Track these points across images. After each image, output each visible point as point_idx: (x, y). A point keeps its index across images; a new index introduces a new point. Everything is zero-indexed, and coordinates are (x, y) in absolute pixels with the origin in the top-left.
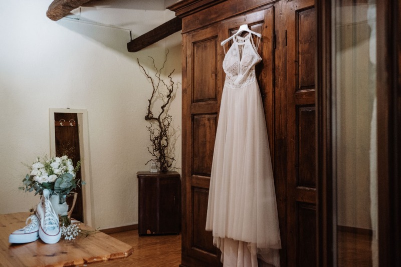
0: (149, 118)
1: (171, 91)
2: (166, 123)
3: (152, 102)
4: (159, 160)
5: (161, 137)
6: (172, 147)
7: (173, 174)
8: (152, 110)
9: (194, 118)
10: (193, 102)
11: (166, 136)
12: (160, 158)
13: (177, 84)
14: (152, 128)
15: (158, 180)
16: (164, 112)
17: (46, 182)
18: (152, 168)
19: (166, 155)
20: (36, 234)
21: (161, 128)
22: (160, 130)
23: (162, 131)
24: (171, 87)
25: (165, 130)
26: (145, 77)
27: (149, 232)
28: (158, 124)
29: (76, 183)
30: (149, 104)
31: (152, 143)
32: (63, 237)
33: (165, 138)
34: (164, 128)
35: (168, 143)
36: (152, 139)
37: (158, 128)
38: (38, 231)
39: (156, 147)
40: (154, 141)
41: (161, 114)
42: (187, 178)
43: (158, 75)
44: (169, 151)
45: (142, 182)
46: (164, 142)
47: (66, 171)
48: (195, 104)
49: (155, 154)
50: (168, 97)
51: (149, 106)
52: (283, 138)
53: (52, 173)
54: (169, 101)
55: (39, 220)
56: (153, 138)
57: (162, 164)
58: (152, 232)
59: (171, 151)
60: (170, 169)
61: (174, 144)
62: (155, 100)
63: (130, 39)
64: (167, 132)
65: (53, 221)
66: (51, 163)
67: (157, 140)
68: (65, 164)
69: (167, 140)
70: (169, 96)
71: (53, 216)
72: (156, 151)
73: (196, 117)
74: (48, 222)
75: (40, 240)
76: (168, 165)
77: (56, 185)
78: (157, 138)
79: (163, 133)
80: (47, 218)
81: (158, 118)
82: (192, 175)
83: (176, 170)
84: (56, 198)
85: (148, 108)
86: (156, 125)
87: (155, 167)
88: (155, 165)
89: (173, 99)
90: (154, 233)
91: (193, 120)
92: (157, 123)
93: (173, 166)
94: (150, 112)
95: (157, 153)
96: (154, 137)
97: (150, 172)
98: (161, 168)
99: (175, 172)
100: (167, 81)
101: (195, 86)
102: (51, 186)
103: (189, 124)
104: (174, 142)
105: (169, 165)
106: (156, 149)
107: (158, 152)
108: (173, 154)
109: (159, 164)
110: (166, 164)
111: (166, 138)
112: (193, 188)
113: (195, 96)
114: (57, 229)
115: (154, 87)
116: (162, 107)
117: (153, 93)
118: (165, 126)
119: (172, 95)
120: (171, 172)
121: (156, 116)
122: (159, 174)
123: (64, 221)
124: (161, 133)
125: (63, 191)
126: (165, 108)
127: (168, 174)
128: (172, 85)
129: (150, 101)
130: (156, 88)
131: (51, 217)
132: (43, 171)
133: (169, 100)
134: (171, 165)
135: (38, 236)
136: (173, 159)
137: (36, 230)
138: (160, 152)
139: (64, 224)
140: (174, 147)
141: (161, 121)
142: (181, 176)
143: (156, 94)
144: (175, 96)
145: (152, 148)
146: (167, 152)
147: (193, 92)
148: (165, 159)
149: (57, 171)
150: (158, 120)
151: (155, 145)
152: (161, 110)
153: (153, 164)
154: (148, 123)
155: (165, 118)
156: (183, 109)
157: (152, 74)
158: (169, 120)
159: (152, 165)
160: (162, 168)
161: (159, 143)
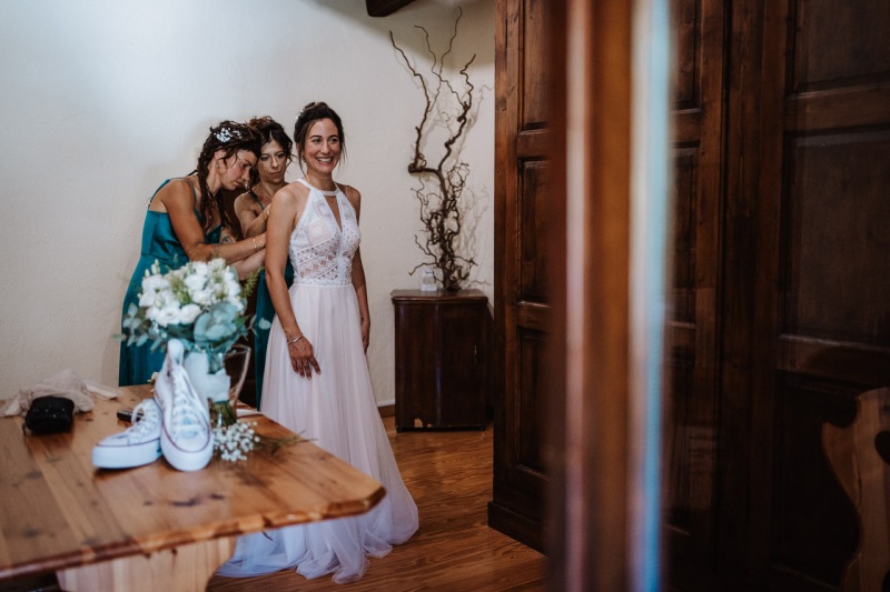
0: (415, 169)
1: (466, 108)
2: (456, 180)
3: (423, 132)
4: (441, 263)
5: (444, 212)
6: (468, 234)
7: (471, 295)
8: (424, 151)
9: (523, 166)
10: (523, 130)
11: (456, 210)
12: (443, 260)
13: (481, 90)
14: (425, 192)
15: (437, 307)
16: (452, 154)
17: (175, 322)
18: (426, 281)
19: (456, 253)
20: (154, 445)
21: (446, 193)
22: (442, 196)
23: (446, 199)
24: (466, 98)
25: (454, 197)
26: (408, 75)
27: (418, 423)
28: (439, 182)
29: (247, 324)
30: (416, 136)
31: (424, 226)
32: (217, 454)
33: (452, 214)
34: (451, 191)
35: (459, 226)
36: (425, 216)
37: (438, 191)
38: (159, 439)
39: (433, 235)
40: (429, 223)
41: (444, 160)
42: (508, 309)
43: (437, 70)
44: (462, 244)
45: (402, 311)
46: (450, 224)
47: (222, 296)
48: (527, 133)
49: (433, 252)
50: (459, 120)
51: (418, 143)
52: (748, 214)
53: (187, 300)
54: (463, 130)
55: (162, 411)
56: (427, 215)
57: (447, 274)
58: (425, 423)
59: (466, 244)
60: (463, 285)
61: (474, 228)
62: (432, 128)
64: (458, 200)
65: (192, 417)
66: (185, 276)
67: (436, 218)
68: (218, 280)
69: (457, 218)
70: (462, 118)
71: (191, 404)
72: (434, 244)
73: (528, 165)
74: (180, 418)
75: (163, 461)
76: (460, 274)
77: (198, 331)
78: (434, 215)
79: (449, 205)
80: (178, 409)
81: (437, 168)
82: (519, 300)
83: (479, 287)
84: (200, 360)
85: (415, 145)
86: (432, 184)
87: (432, 280)
88: (431, 275)
89: (470, 126)
90: (429, 426)
91: (521, 171)
92: (435, 180)
93: (471, 278)
94: (418, 156)
95: (436, 249)
96: (428, 211)
97: (419, 291)
98: (444, 282)
99: (476, 291)
100: (458, 83)
101: (527, 90)
102: (186, 331)
103: (513, 181)
104: (474, 224)
105: (463, 275)
106: (433, 238)
107: (438, 245)
108: (473, 250)
109: (440, 274)
110: (456, 274)
111: (456, 215)
112: (521, 330)
113: (526, 116)
114: (203, 436)
115: (428, 98)
116: (447, 145)
117: (427, 111)
118: (454, 187)
119: (468, 116)
120: (467, 291)
121: (432, 162)
122: (440, 294)
123: (222, 415)
124: (445, 203)
125: (216, 344)
126: (452, 146)
127: (461, 295)
128: (469, 93)
129: (419, 131)
130: (432, 100)
131: (187, 407)
132: (167, 296)
133: (463, 125)
134: (467, 275)
135: (160, 450)
136: (471, 261)
137: (156, 435)
138: (442, 247)
139: (220, 422)
140: (472, 235)
141: (445, 175)
142: (491, 301)
143: (432, 115)
144: (475, 118)
145: (424, 237)
146: (459, 246)
147: (521, 105)
148: (453, 262)
149: (200, 296)
150: (438, 173)
151: (431, 229)
152: (445, 151)
153: (425, 272)
154: (414, 181)
155: (454, 168)
156: (497, 145)
157: (423, 66)
158: (463, 173)
159: (424, 275)
160: (448, 282)
161: (441, 226)
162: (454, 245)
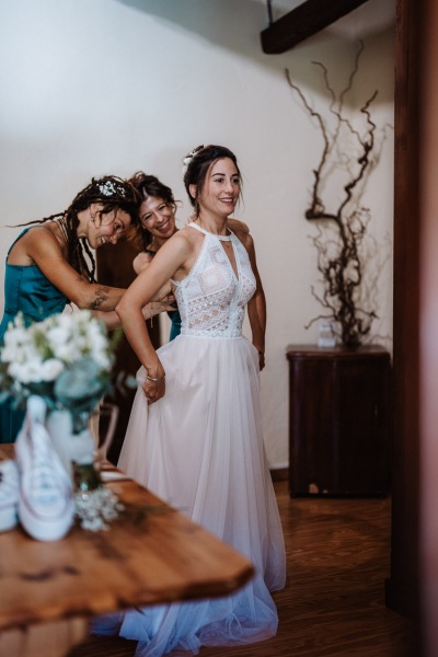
0: (314, 215)
1: (368, 148)
2: (356, 227)
3: (322, 175)
4: (339, 317)
5: (343, 260)
6: (370, 284)
7: (373, 352)
8: (322, 196)
11: (357, 259)
12: (342, 313)
14: (323, 240)
15: (335, 364)
16: (353, 199)
18: (323, 335)
19: (357, 306)
20: (10, 513)
21: (345, 240)
22: (342, 243)
23: (346, 247)
24: (367, 139)
25: (354, 244)
26: (305, 115)
27: (313, 488)
28: (337, 228)
30: (315, 180)
31: (321, 276)
32: (77, 522)
33: (353, 263)
34: (350, 238)
35: (360, 276)
36: (322, 266)
37: (338, 239)
38: (17, 505)
39: (331, 285)
40: (327, 273)
41: (343, 205)
43: (336, 109)
44: (364, 296)
45: (297, 368)
46: (350, 273)
47: (86, 351)
49: (331, 303)
50: (360, 161)
51: (315, 187)
53: (49, 355)
54: (365, 173)
55: (20, 473)
56: (325, 264)
57: (347, 327)
58: (320, 489)
59: (368, 295)
60: (364, 340)
61: (376, 279)
62: (331, 171)
63: (267, 21)
64: (359, 248)
65: (50, 481)
66: (48, 330)
67: (335, 268)
68: (83, 333)
69: (358, 268)
70: (363, 160)
72: (332, 295)
74: (38, 482)
75: (20, 530)
76: (360, 328)
77: (59, 389)
78: (333, 264)
79: (349, 253)
80: (37, 472)
81: (335, 213)
83: (381, 342)
84: (63, 419)
85: (312, 190)
86: (330, 233)
87: (331, 334)
88: (328, 329)
89: (372, 168)
90: (325, 492)
92: (333, 226)
93: (372, 332)
94: (316, 201)
95: (334, 301)
96: (326, 260)
97: (316, 346)
98: (343, 336)
99: (377, 346)
100: (359, 121)
102: (46, 389)
104: (376, 274)
105: (363, 329)
106: (331, 290)
107: (336, 297)
108: (374, 301)
109: (338, 327)
110: (356, 328)
111: (356, 263)
114: (61, 503)
115: (326, 138)
116: (348, 189)
117: (325, 153)
118: (353, 234)
119: (370, 158)
120: (369, 346)
121: (331, 208)
122: (338, 350)
123: (86, 479)
124: (344, 251)
125: (78, 405)
126: (354, 191)
127: (361, 351)
128: (371, 133)
129: (317, 174)
130: (330, 141)
131: (46, 470)
132: (29, 350)
133: (363, 169)
134: (368, 329)
135: (17, 516)
136: (372, 314)
137: (12, 500)
138: (341, 299)
139: (84, 486)
140: (374, 285)
141: (344, 221)
142: (392, 357)
143: (331, 158)
144: (378, 160)
145: (321, 288)
146: (359, 298)
148: (353, 315)
149: (63, 351)
150: (337, 219)
151: (330, 280)
152: (344, 195)
153: (323, 326)
154: (311, 228)
155: (354, 214)
157: (322, 105)
158: (364, 219)
159: (321, 329)
160: (347, 337)
161: (340, 276)
162: (355, 296)
